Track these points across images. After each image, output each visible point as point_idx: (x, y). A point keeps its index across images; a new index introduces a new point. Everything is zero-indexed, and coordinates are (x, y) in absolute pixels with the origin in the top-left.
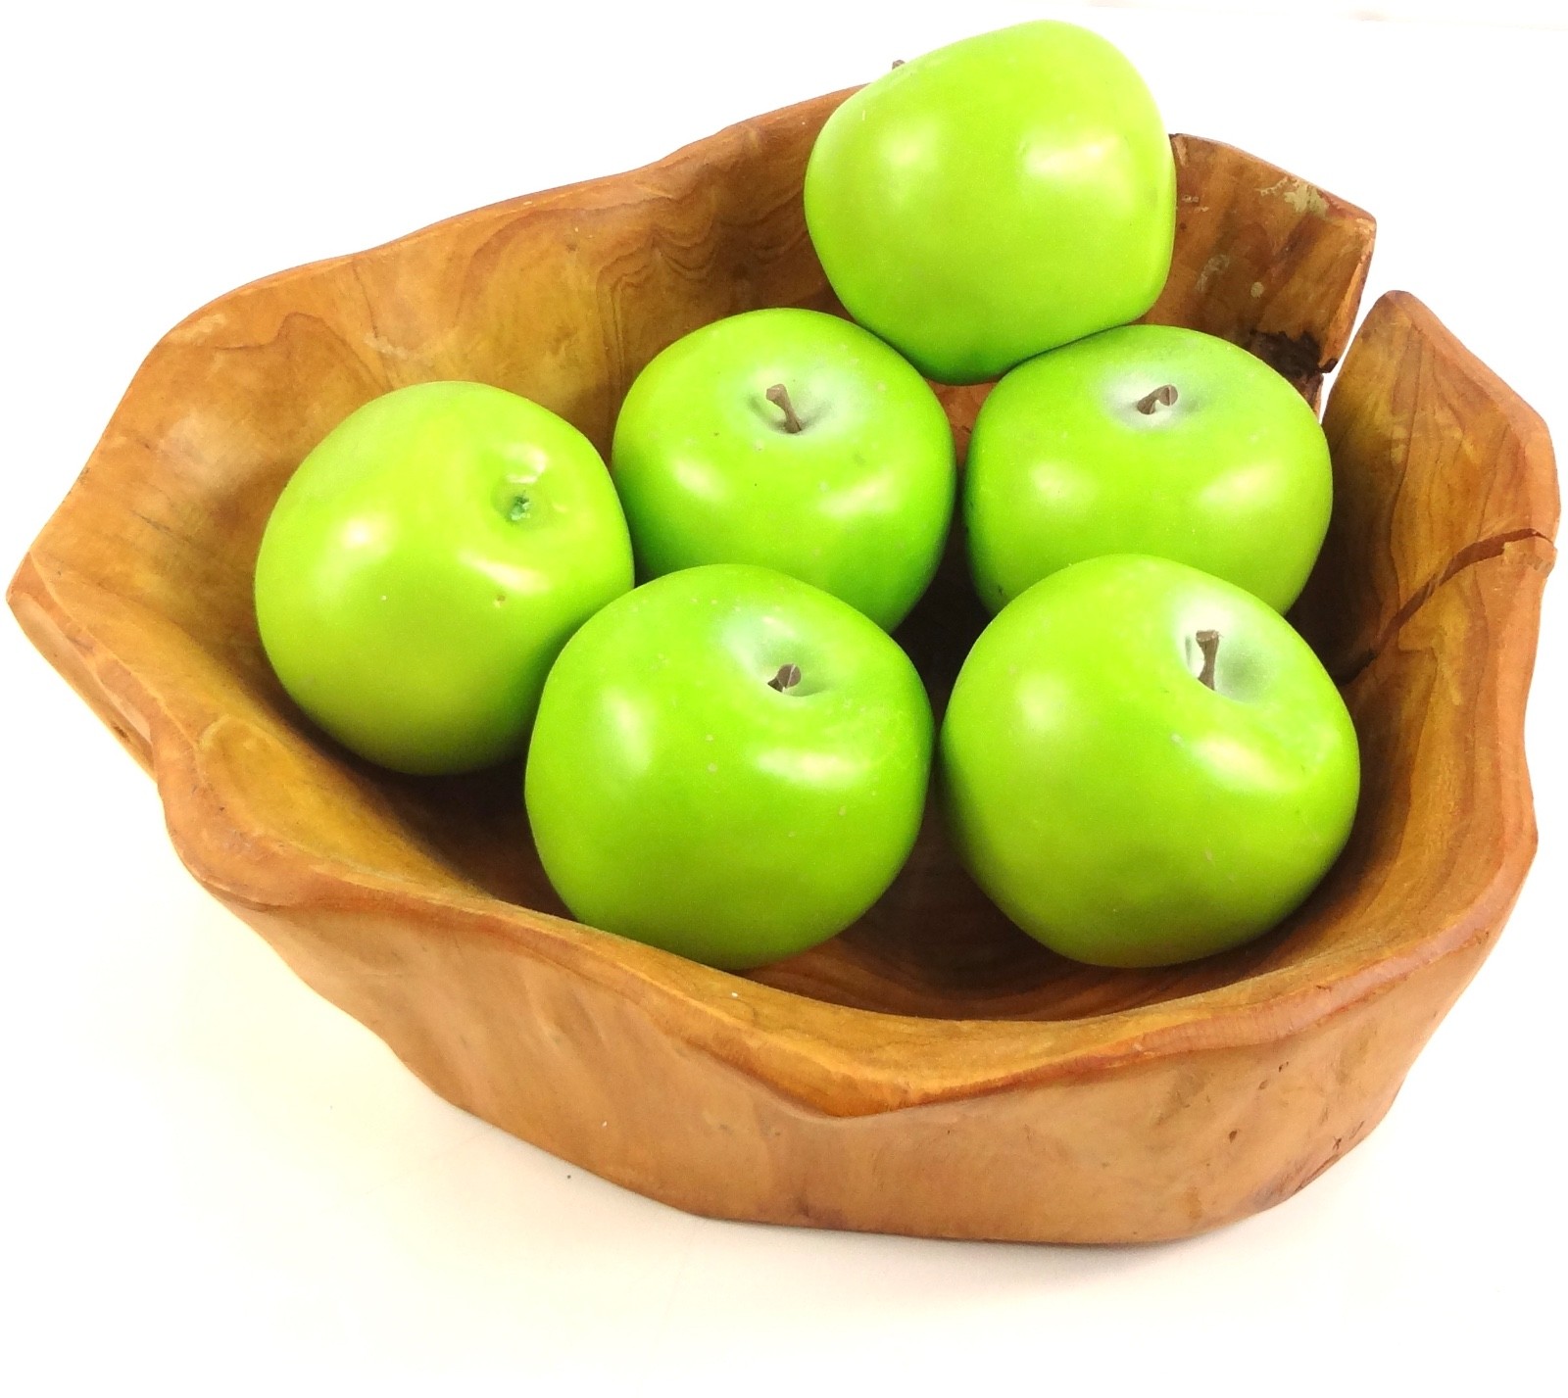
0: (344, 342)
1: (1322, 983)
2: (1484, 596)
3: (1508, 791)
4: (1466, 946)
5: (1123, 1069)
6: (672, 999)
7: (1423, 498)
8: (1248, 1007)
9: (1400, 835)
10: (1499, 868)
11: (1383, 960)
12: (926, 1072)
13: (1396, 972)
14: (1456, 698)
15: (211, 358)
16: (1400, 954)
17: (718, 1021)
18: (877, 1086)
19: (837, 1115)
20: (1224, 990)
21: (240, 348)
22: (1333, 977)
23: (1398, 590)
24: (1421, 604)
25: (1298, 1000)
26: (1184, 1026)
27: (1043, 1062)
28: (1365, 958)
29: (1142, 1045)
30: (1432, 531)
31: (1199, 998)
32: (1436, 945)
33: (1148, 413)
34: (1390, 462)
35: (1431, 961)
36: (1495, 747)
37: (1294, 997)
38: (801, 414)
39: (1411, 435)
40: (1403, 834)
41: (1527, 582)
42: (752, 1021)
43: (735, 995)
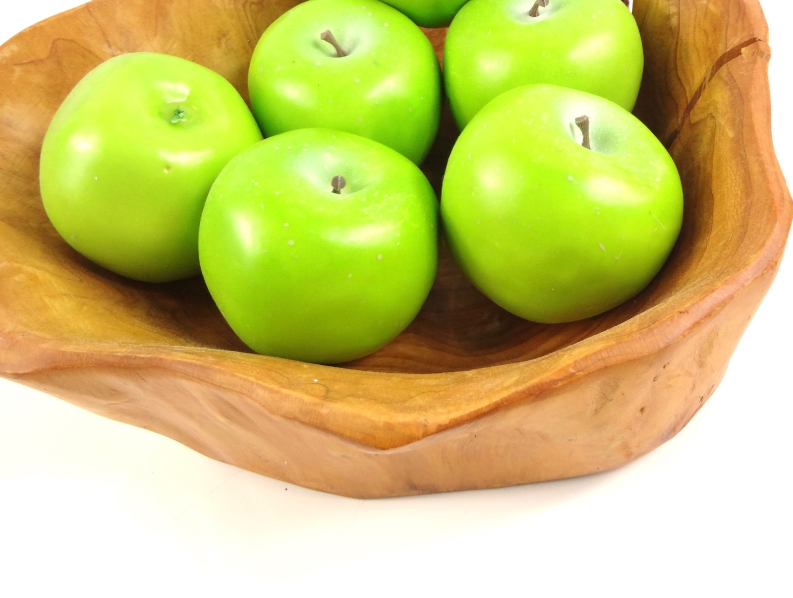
0: (90, 52)
1: (682, 309)
2: (736, 77)
3: (772, 178)
4: (765, 271)
5: (564, 386)
6: (271, 391)
7: (691, 41)
8: (638, 332)
9: (712, 217)
10: (776, 222)
11: (717, 288)
12: (439, 410)
13: (726, 295)
14: (731, 134)
15: (13, 71)
16: (726, 283)
17: (301, 400)
18: (406, 425)
19: (383, 449)
20: (623, 324)
21: (29, 63)
22: (688, 305)
23: (686, 94)
24: (700, 96)
25: (668, 323)
26: (600, 351)
27: (513, 390)
28: (706, 289)
29: (574, 368)
30: (699, 57)
31: (608, 332)
32: (747, 274)
33: (535, 16)
34: (671, 26)
35: (746, 284)
36: (759, 155)
37: (665, 322)
38: (345, 47)
39: (679, 9)
40: (713, 217)
41: (759, 64)
42: (324, 396)
43: (316, 380)
